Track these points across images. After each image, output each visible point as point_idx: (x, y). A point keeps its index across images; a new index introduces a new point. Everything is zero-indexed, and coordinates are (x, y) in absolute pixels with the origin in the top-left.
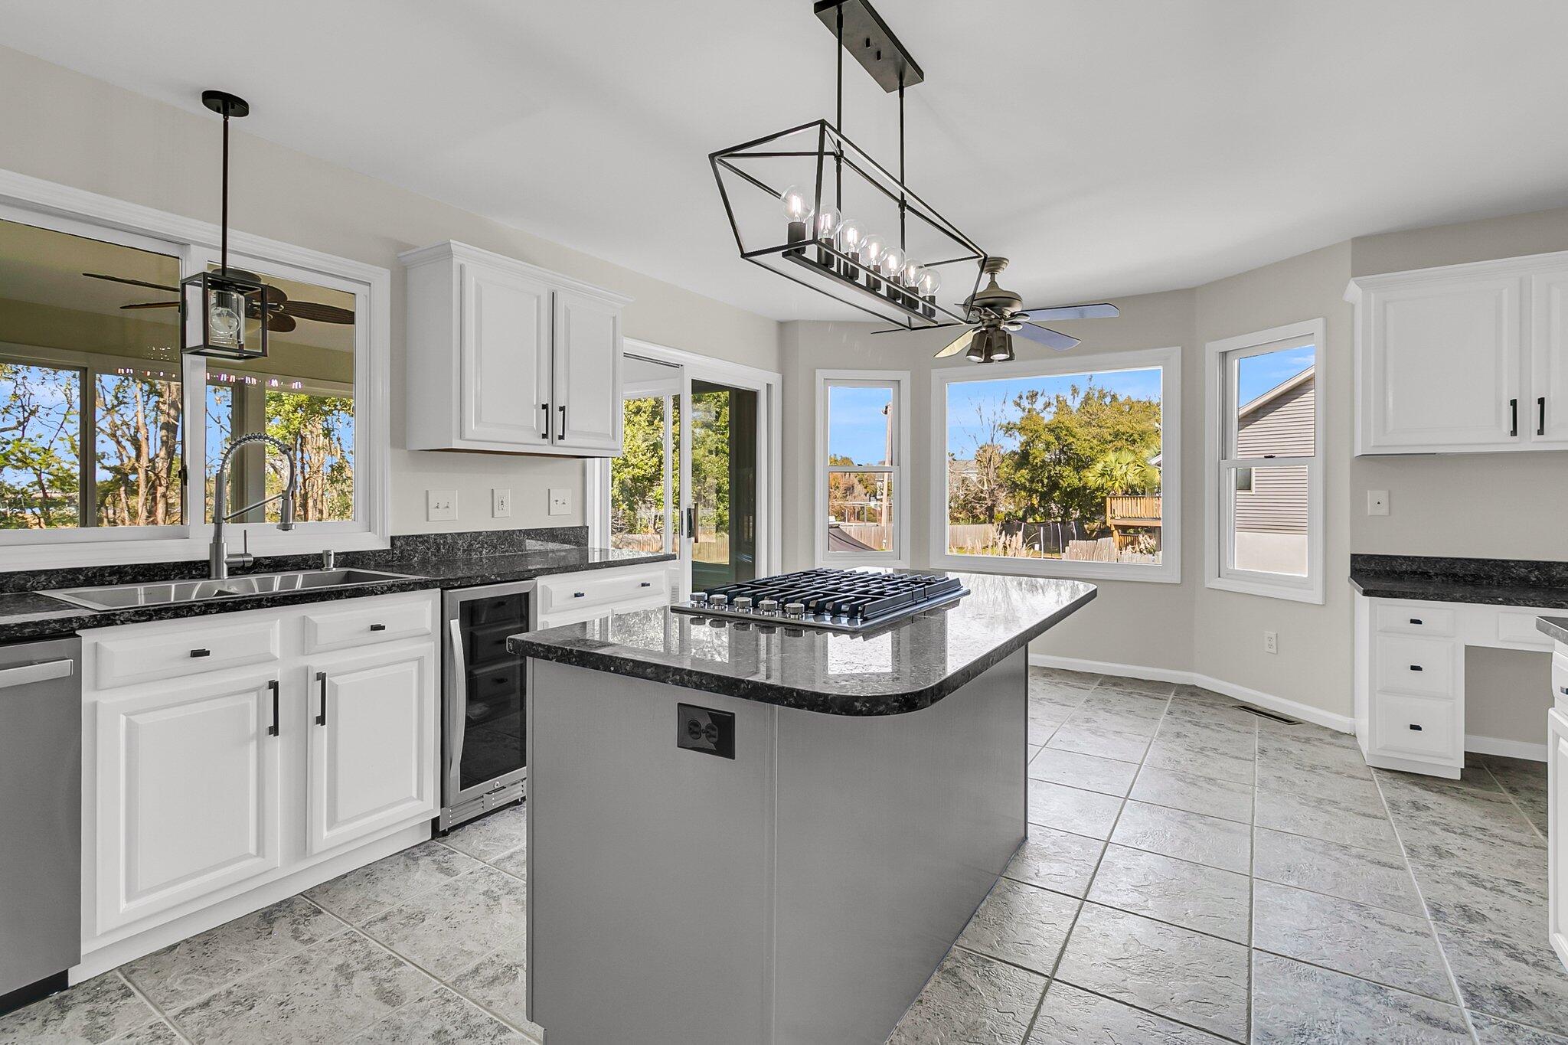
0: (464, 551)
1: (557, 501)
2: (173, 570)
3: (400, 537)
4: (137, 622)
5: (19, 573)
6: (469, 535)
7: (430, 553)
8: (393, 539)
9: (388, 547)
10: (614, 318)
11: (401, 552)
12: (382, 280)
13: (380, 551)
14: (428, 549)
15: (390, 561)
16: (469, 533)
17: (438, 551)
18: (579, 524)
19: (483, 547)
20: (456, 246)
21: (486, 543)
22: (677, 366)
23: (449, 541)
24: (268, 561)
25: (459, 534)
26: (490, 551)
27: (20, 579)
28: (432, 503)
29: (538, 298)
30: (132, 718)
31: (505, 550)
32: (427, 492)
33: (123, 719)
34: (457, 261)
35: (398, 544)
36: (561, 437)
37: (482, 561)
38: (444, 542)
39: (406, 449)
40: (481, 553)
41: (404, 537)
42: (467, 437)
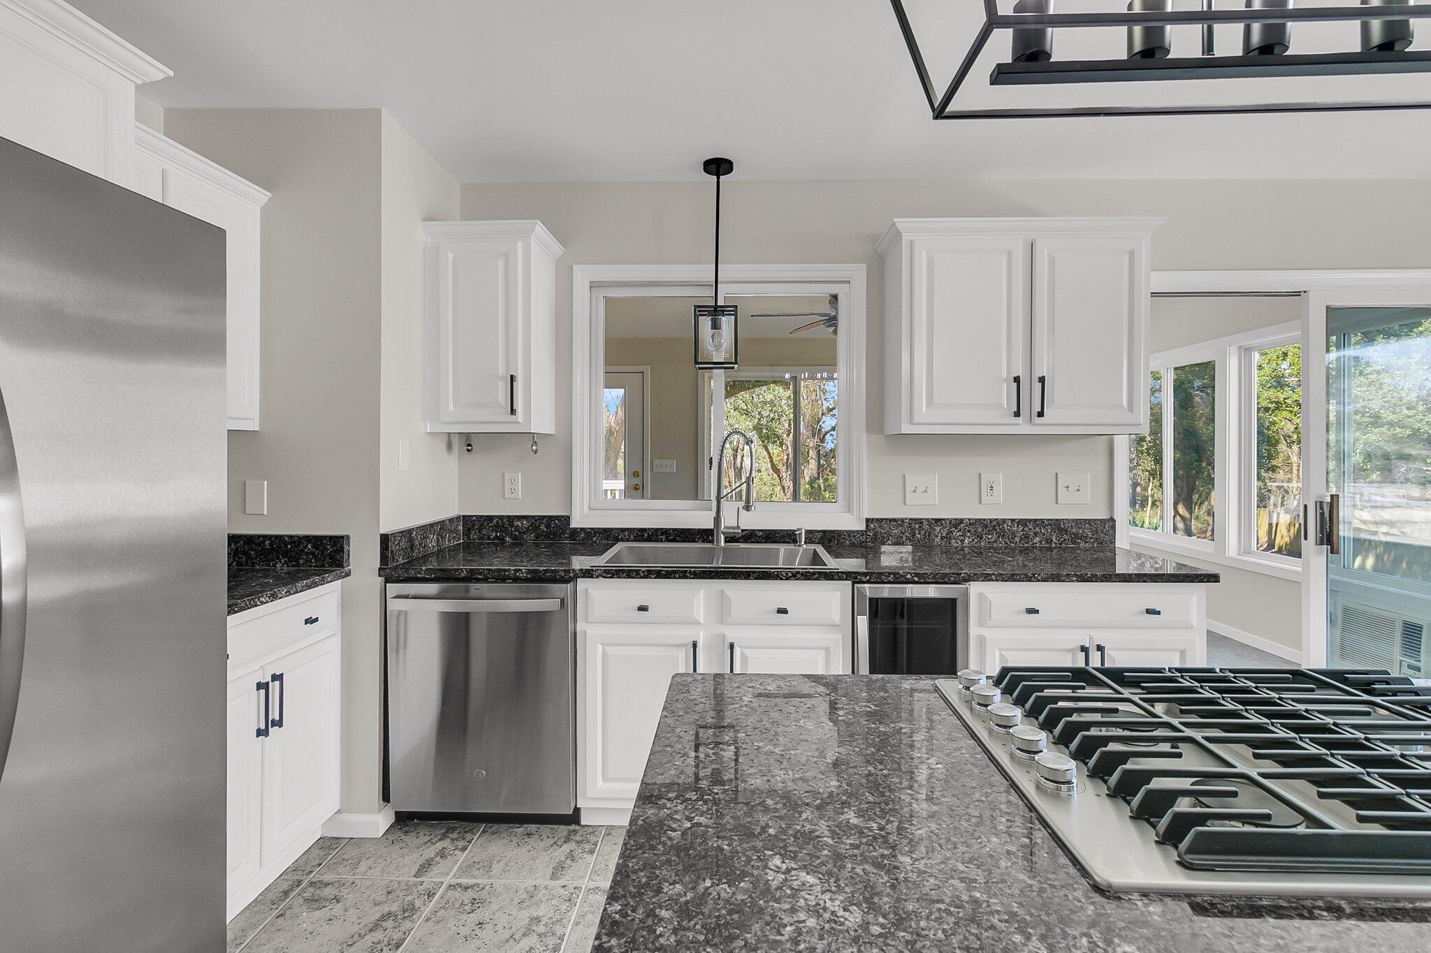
0: (942, 538)
1: (1067, 487)
2: (697, 535)
3: (873, 519)
4: (605, 577)
5: (615, 529)
6: (948, 522)
7: (904, 538)
8: (868, 520)
9: (863, 528)
10: (1132, 254)
11: (875, 534)
12: (858, 273)
13: (854, 532)
14: (903, 533)
15: (863, 542)
16: (948, 519)
17: (912, 536)
18: (1103, 515)
19: (964, 536)
20: (901, 223)
21: (969, 531)
22: (1297, 294)
23: (926, 527)
24: (761, 533)
25: (937, 520)
26: (974, 540)
27: (616, 533)
28: (909, 488)
29: (1009, 254)
30: (606, 647)
31: (992, 540)
32: (904, 475)
33: (600, 647)
34: (906, 238)
35: (872, 526)
36: (1041, 414)
37: (963, 550)
38: (920, 527)
39: (883, 433)
40: (963, 541)
41: (877, 520)
42: (916, 421)
